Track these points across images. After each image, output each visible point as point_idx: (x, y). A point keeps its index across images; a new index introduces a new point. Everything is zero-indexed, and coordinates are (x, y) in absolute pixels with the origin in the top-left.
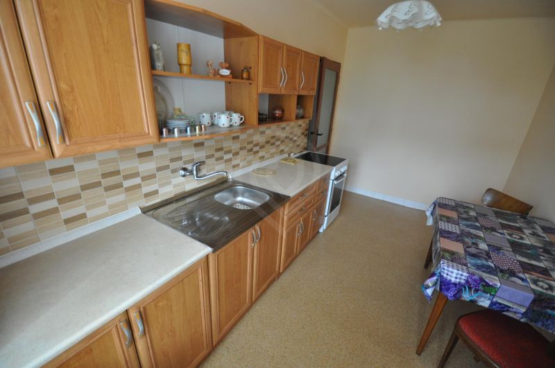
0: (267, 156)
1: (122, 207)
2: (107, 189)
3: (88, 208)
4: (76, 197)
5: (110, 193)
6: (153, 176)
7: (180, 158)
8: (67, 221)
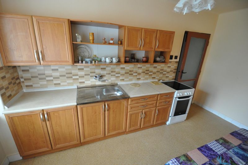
0: (142, 78)
1: (72, 84)
2: (68, 78)
3: (61, 82)
4: (58, 78)
5: (68, 79)
6: (83, 77)
7: (94, 72)
8: (55, 84)
